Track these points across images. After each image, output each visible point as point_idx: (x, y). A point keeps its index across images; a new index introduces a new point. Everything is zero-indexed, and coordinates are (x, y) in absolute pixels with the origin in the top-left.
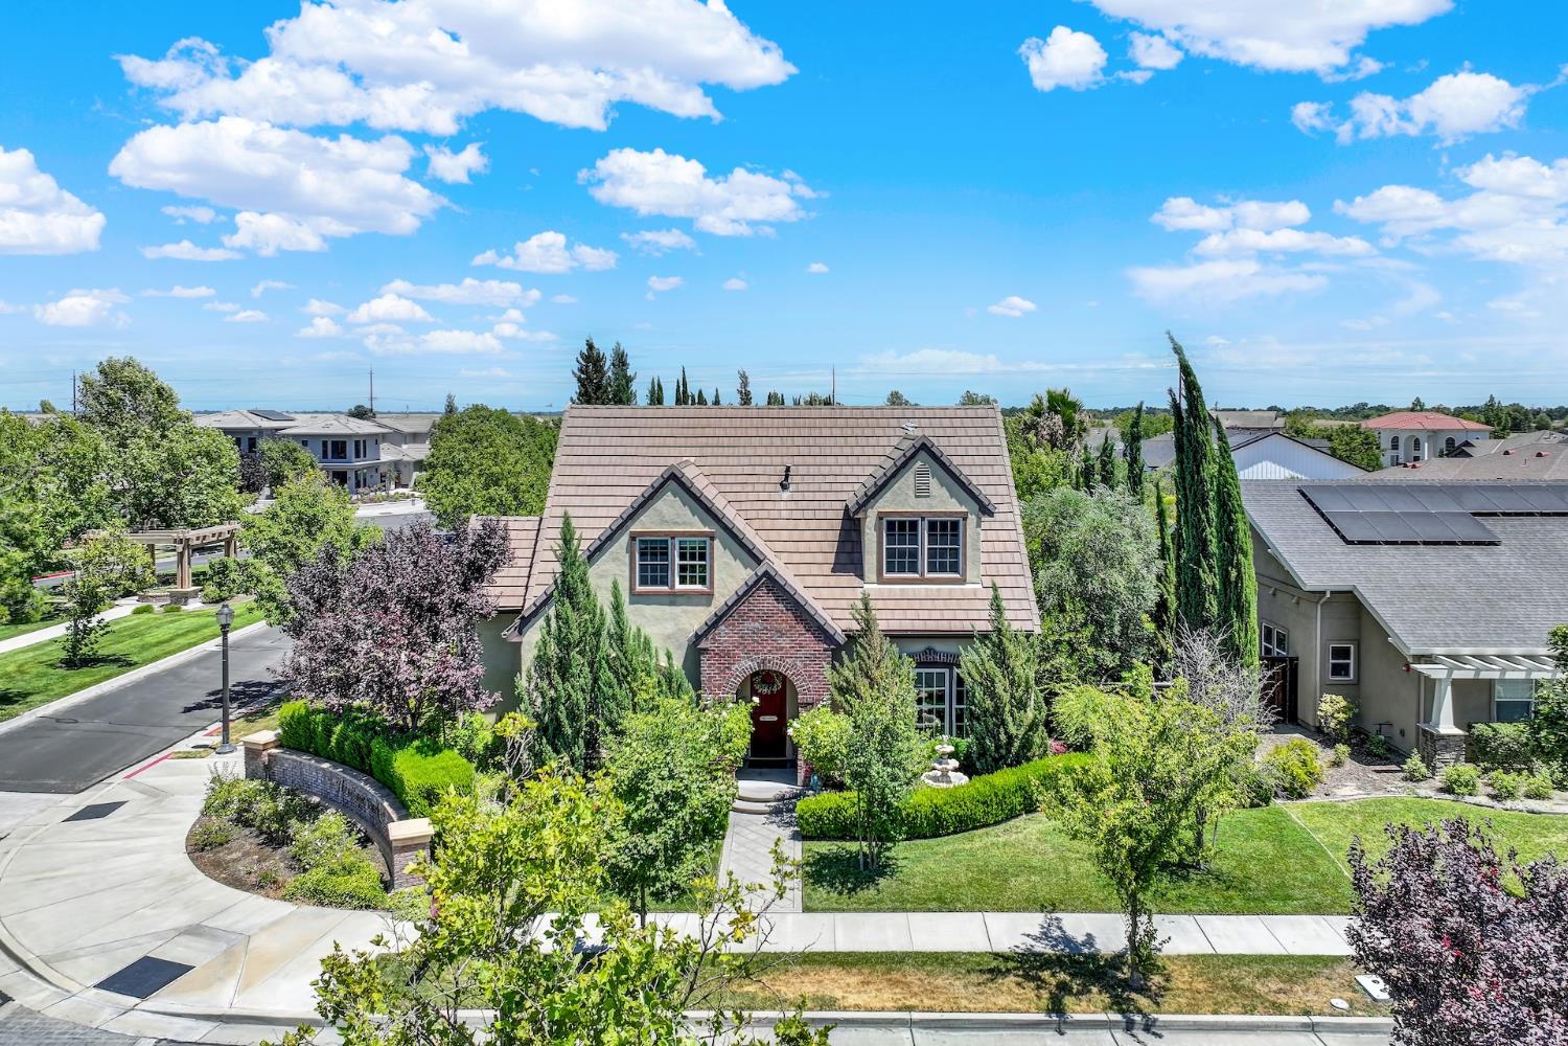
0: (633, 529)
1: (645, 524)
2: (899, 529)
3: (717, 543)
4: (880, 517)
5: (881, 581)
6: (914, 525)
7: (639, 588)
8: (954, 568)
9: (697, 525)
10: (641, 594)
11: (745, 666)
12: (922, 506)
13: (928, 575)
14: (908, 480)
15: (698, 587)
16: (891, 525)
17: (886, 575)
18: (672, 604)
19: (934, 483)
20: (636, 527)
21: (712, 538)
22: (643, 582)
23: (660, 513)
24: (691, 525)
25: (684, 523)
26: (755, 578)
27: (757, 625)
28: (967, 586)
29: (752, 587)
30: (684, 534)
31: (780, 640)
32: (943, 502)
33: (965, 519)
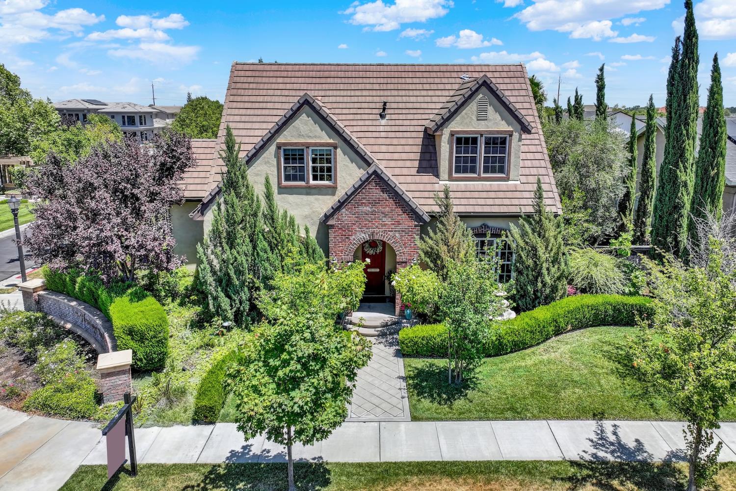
0: (279, 140)
1: (287, 138)
2: (465, 142)
3: (339, 151)
4: (452, 134)
5: (451, 179)
6: (475, 141)
7: (284, 183)
8: (501, 170)
9: (323, 137)
10: (286, 187)
11: (361, 236)
12: (482, 127)
13: (483, 175)
14: (472, 108)
15: (326, 182)
16: (459, 141)
17: (454, 175)
18: (308, 194)
19: (490, 109)
20: (281, 139)
21: (336, 148)
22: (288, 178)
23: (298, 129)
24: (319, 137)
25: (315, 137)
26: (367, 176)
27: (368, 208)
28: (510, 182)
29: (365, 182)
30: (315, 144)
31: (384, 219)
32: (496, 123)
33: (511, 136)
